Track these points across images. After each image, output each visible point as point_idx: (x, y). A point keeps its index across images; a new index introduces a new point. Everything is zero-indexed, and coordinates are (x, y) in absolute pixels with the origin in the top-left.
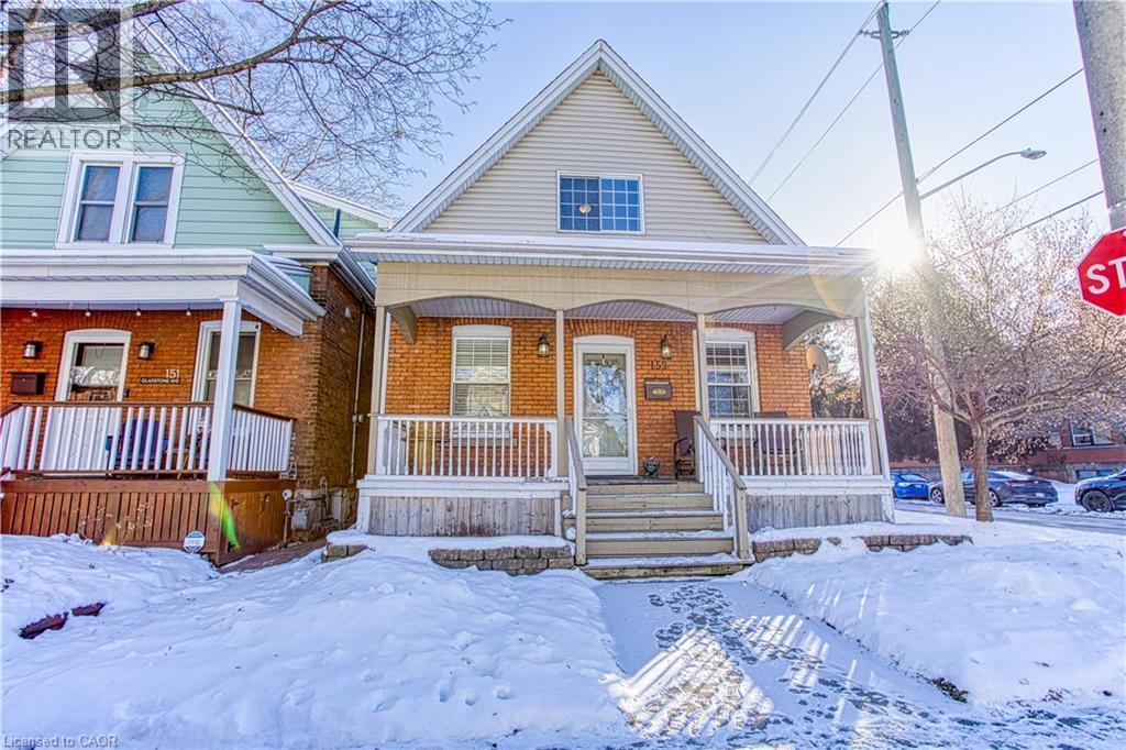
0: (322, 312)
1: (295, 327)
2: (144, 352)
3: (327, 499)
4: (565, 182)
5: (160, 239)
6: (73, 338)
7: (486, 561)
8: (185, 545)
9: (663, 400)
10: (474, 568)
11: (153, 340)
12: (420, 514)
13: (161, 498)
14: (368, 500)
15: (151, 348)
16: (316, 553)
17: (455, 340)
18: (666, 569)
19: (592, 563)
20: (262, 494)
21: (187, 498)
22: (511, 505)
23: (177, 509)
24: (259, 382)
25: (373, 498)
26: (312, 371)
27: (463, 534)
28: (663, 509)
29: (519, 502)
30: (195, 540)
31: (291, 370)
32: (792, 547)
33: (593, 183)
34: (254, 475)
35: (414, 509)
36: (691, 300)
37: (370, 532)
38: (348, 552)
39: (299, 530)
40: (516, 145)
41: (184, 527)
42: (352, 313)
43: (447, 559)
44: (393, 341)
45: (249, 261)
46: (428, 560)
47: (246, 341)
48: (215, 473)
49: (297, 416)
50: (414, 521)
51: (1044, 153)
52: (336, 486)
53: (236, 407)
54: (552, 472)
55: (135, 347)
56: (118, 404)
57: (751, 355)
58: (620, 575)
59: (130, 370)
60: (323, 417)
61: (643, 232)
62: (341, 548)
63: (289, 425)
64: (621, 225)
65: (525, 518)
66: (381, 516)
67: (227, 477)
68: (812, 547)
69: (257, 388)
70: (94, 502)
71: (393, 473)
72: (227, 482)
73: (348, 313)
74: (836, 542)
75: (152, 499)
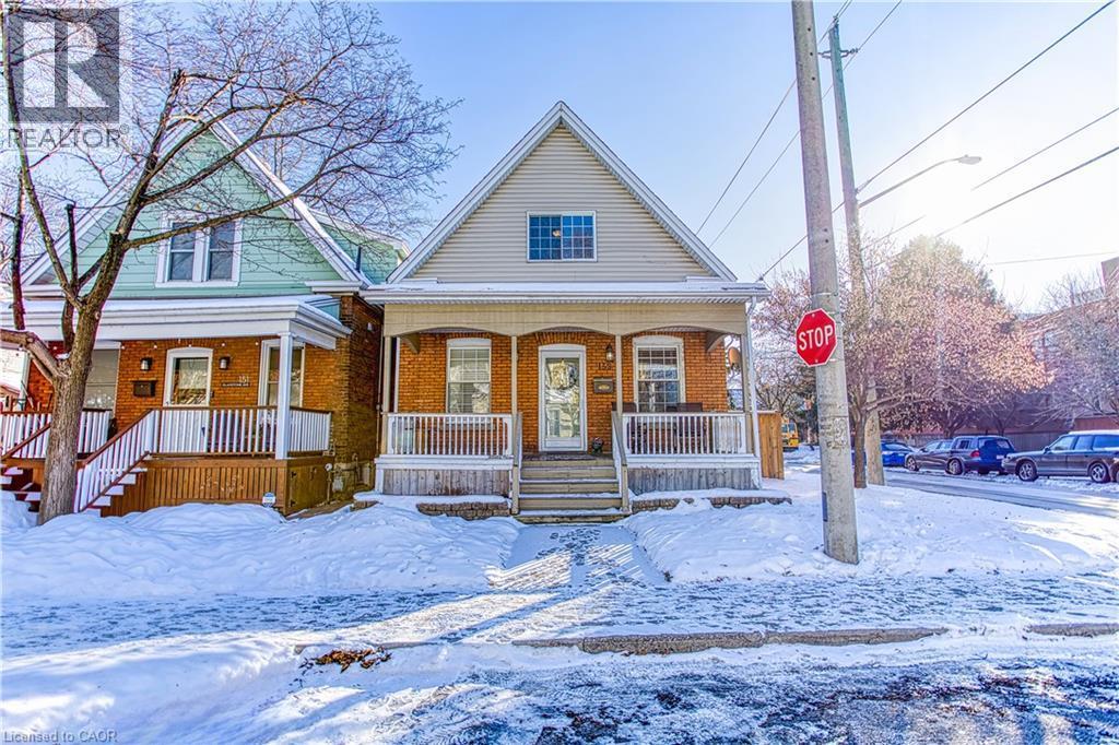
0: (349, 331)
1: (331, 345)
2: (223, 365)
3: (358, 470)
4: (534, 220)
5: (229, 278)
6: (172, 355)
7: (452, 511)
8: (264, 501)
9: (607, 393)
10: (444, 515)
11: (228, 355)
12: (417, 481)
13: (246, 471)
14: (382, 471)
15: (228, 360)
16: (348, 507)
17: (449, 349)
18: (571, 517)
19: (523, 513)
20: (311, 467)
21: (263, 471)
22: (479, 474)
23: (257, 479)
24: (306, 385)
25: (385, 470)
26: (344, 375)
27: (446, 494)
28: (581, 478)
29: (485, 472)
30: (270, 499)
31: (328, 375)
32: (659, 504)
33: (556, 220)
34: (305, 454)
35: (414, 477)
36: (611, 326)
37: (384, 493)
38: (367, 505)
39: (338, 492)
40: (494, 192)
41: (261, 491)
42: (373, 326)
43: (428, 510)
44: (402, 352)
45: (296, 308)
46: (416, 510)
47: (296, 352)
48: (280, 454)
49: (334, 409)
50: (413, 486)
51: (980, 159)
52: (364, 459)
53: (292, 408)
54: (508, 452)
55: (216, 360)
56: (206, 408)
57: (680, 356)
58: (541, 521)
59: (214, 377)
60: (353, 409)
61: (595, 259)
62: (362, 503)
63: (328, 416)
64: (578, 254)
65: (489, 484)
66: (391, 482)
67: (288, 456)
68: (673, 504)
69: (304, 389)
70: (203, 474)
71: (399, 453)
72: (289, 461)
73: (370, 327)
74: (690, 501)
75: (240, 471)
